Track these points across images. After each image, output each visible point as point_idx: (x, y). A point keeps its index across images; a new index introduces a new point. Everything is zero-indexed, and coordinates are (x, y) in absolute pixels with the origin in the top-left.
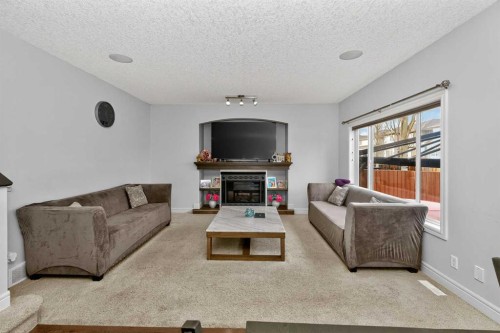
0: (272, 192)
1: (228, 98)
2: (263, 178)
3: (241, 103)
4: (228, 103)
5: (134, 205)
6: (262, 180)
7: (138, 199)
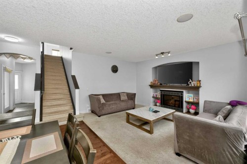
0: (188, 103)
1: (157, 55)
2: (182, 94)
3: (163, 56)
4: (157, 57)
5: (122, 99)
6: (181, 95)
7: (123, 98)
